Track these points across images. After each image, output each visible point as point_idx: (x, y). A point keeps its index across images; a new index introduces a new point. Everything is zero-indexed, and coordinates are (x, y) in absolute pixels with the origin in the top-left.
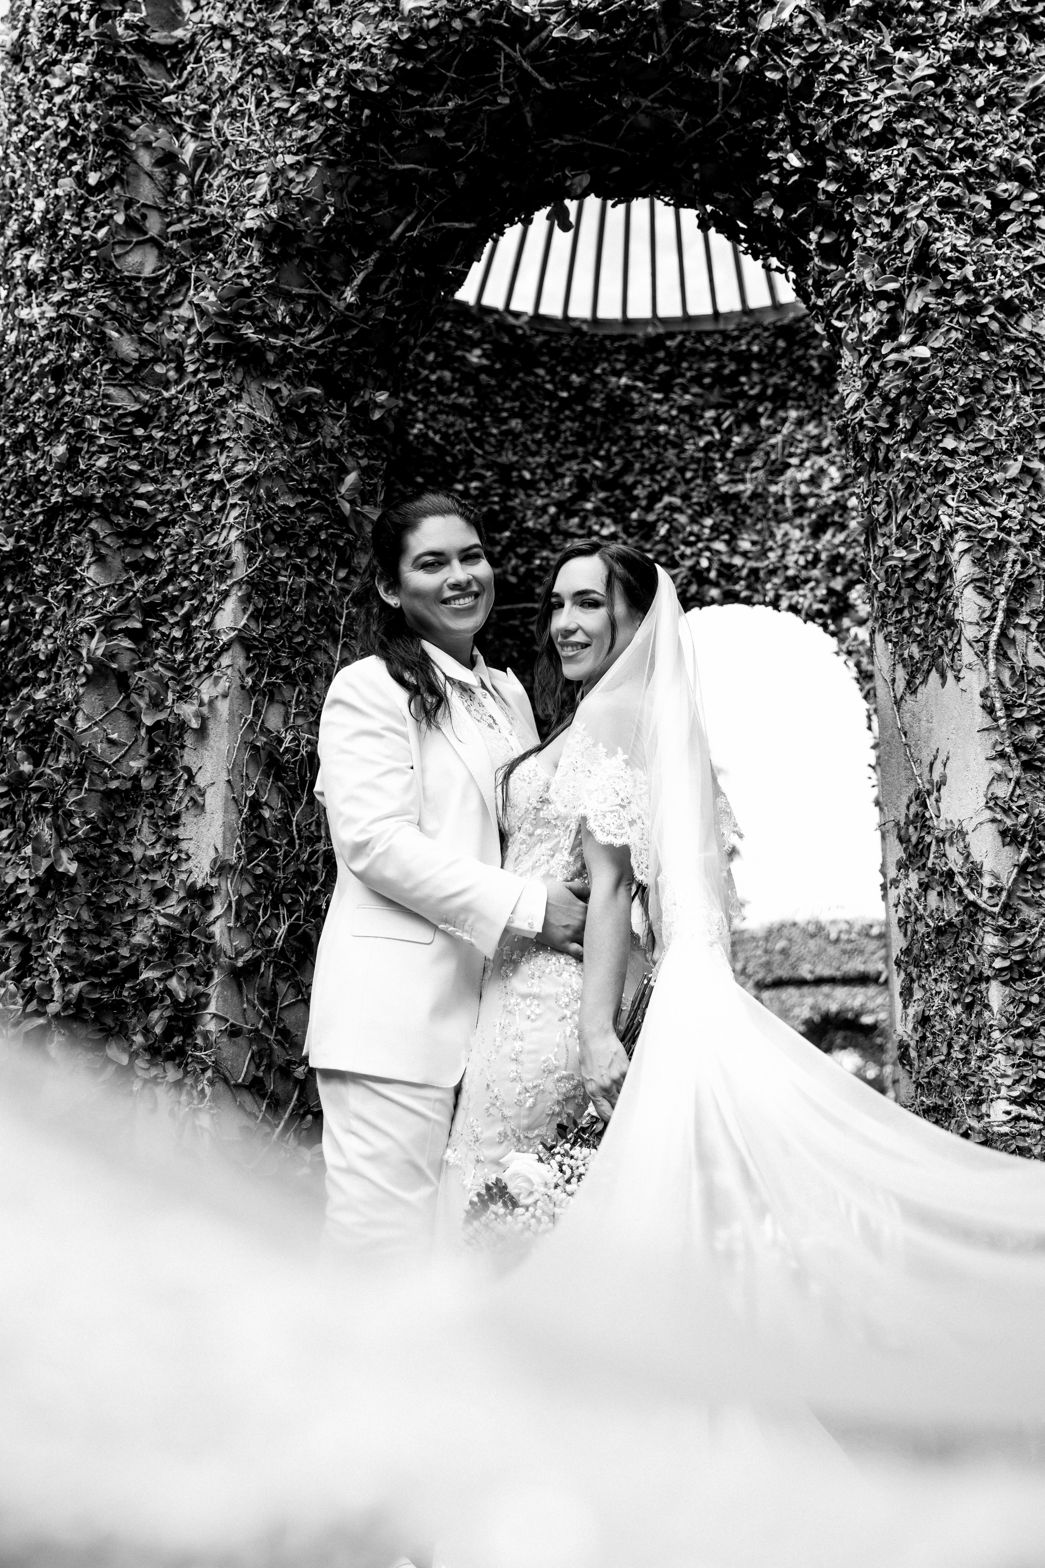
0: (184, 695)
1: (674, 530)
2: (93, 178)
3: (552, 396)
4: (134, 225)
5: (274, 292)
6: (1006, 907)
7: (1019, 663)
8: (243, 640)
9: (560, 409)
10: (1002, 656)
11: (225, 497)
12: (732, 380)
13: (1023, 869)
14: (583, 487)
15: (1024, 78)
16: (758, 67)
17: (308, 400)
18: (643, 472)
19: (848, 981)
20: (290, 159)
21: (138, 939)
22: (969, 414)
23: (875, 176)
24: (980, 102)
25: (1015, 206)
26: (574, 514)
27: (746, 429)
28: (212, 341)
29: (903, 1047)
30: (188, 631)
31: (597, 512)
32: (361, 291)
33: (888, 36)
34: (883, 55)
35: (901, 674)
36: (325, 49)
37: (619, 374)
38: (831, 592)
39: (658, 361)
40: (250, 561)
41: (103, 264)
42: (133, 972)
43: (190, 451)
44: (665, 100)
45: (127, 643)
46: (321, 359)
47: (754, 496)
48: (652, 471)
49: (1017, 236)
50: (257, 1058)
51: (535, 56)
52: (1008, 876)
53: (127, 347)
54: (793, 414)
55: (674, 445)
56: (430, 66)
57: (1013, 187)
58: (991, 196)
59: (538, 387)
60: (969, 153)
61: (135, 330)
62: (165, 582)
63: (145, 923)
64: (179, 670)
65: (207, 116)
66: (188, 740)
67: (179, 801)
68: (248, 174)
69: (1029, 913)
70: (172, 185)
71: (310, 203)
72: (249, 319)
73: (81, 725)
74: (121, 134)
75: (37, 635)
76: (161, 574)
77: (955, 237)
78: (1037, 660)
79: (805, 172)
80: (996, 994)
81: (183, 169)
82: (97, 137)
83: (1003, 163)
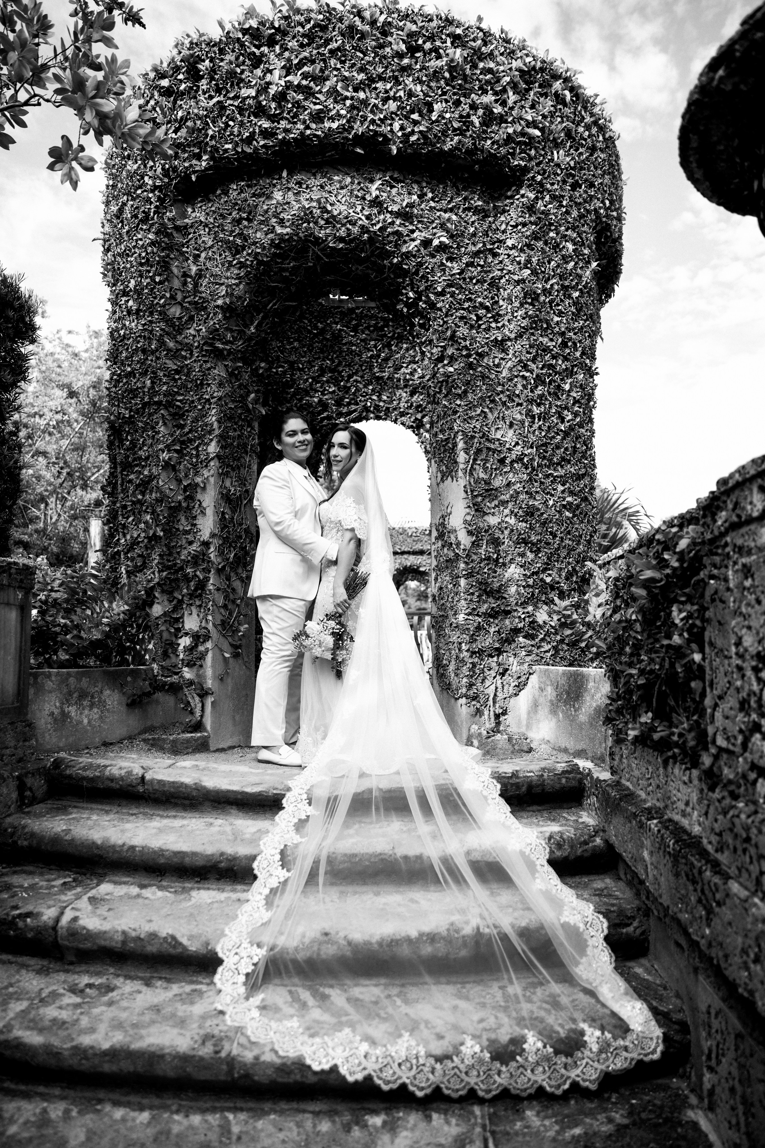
0: (197, 473)
1: (358, 390)
2: (158, 279)
3: (310, 332)
4: (173, 297)
5: (227, 329)
6: (468, 555)
7: (476, 476)
8: (218, 456)
9: (313, 338)
10: (471, 474)
11: (210, 404)
12: (382, 329)
13: (473, 543)
14: (322, 371)
15: (490, 271)
16: (400, 263)
17: (237, 368)
18: (346, 366)
19: (415, 553)
20: (234, 282)
21: (183, 557)
22: (465, 392)
23: (438, 305)
24: (474, 281)
25: (484, 319)
26: (319, 382)
27: (387, 350)
28: (205, 348)
29: (434, 596)
30: (198, 451)
31: (328, 382)
32: (256, 328)
33: (445, 256)
34: (442, 264)
35: (439, 475)
36: (246, 241)
37: (337, 324)
38: (416, 419)
39: (353, 319)
40: (220, 428)
41: (163, 314)
42: (182, 568)
43: (197, 386)
44: (367, 268)
45: (175, 455)
46: (242, 353)
47: (388, 378)
48: (349, 365)
49: (484, 329)
50: (226, 598)
51: (322, 250)
52: (468, 545)
53: (171, 344)
54: (405, 346)
55: (358, 355)
56: (285, 252)
57: (484, 311)
58: (476, 315)
59: (305, 328)
60: (470, 300)
61: (175, 337)
62: (188, 433)
63: (185, 552)
64: (195, 466)
65: (199, 256)
66: (199, 490)
67: (196, 511)
68: (217, 284)
69: (474, 557)
70: (186, 281)
71: (240, 297)
72: (218, 340)
73: (161, 483)
74: (168, 263)
75: (140, 449)
76: (186, 430)
77: (463, 331)
78: (482, 475)
79: (415, 299)
80: (463, 582)
81: (191, 277)
82: (158, 263)
83: (481, 304)
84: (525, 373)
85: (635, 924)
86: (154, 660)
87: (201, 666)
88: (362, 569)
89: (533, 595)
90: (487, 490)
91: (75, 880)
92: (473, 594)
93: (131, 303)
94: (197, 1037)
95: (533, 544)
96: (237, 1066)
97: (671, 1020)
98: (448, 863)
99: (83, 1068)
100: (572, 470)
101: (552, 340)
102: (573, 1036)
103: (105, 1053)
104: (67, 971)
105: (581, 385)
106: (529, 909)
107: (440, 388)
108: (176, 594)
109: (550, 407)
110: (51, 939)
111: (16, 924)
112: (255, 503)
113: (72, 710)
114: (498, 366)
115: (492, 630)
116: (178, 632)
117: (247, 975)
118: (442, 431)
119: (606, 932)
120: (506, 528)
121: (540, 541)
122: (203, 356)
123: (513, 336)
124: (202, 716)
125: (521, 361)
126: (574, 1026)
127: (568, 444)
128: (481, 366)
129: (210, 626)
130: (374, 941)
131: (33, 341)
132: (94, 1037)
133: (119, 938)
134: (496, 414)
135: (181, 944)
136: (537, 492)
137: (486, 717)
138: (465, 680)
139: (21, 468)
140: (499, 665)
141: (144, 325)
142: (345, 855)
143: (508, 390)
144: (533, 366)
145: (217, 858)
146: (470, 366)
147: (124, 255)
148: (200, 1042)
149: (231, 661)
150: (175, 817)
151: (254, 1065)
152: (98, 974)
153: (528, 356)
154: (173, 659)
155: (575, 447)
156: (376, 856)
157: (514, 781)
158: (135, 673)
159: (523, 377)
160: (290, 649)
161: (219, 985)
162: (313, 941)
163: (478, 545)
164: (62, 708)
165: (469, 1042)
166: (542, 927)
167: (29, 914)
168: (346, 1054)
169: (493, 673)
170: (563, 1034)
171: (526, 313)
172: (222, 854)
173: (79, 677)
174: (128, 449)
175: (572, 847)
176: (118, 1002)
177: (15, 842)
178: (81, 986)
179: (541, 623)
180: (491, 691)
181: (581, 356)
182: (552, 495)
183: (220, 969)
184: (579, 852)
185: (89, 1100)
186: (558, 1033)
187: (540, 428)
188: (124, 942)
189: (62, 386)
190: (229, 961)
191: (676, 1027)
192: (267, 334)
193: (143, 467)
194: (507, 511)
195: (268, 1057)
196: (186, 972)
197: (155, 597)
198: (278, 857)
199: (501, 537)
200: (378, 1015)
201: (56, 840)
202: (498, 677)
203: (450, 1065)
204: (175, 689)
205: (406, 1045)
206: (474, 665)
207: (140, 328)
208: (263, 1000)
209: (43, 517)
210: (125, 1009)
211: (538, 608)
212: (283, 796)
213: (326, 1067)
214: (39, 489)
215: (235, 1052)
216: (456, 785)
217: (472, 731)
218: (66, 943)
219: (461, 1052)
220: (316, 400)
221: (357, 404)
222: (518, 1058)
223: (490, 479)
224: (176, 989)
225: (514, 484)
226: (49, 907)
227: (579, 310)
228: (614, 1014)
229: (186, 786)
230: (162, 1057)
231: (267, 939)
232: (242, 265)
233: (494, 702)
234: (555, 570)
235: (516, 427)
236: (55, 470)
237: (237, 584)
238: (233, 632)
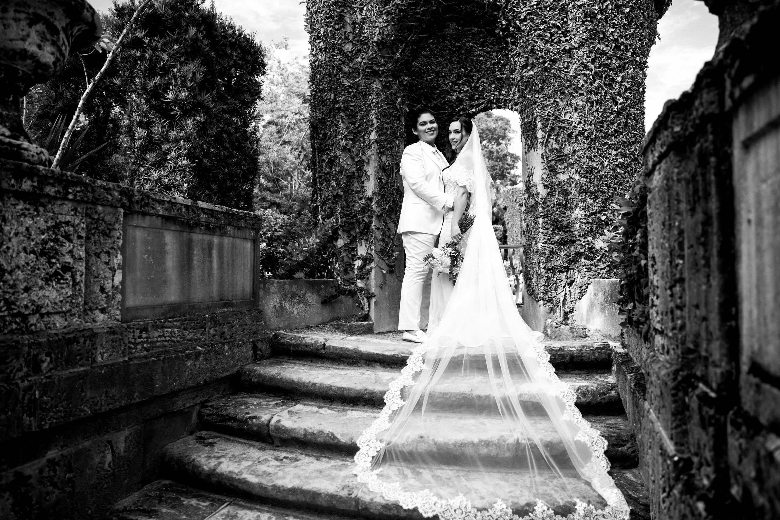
0: (363, 153)
1: (484, 88)
2: (337, 27)
4: (347, 38)
5: (381, 56)
6: (544, 202)
7: (550, 147)
8: (377, 141)
9: (453, 54)
10: (546, 145)
11: (371, 107)
13: (548, 194)
14: (459, 77)
17: (389, 82)
18: (476, 72)
20: (384, 25)
21: (356, 209)
22: (542, 88)
23: (522, 29)
24: (548, 9)
25: (556, 35)
26: (456, 85)
28: (367, 70)
30: (364, 139)
31: (463, 84)
32: (401, 54)
35: (527, 147)
40: (377, 122)
41: (340, 50)
42: (355, 216)
43: (362, 96)
44: (473, 6)
45: (350, 142)
46: (392, 71)
47: (506, 78)
48: (478, 71)
49: (556, 43)
50: (383, 234)
52: (545, 195)
53: (346, 69)
55: (485, 64)
56: (417, 1)
57: (556, 30)
58: (550, 33)
60: (545, 22)
61: (348, 65)
62: (358, 127)
63: (357, 205)
64: (362, 148)
65: (362, 9)
66: (365, 164)
67: (364, 178)
68: (374, 27)
69: (549, 203)
70: (355, 26)
71: (389, 35)
72: (375, 64)
73: (341, 161)
74: (343, 16)
75: (329, 139)
76: (357, 125)
77: (540, 45)
78: (555, 146)
79: (507, 25)
80: (541, 221)
81: (357, 23)
82: (337, 16)
83: (553, 24)
84: (585, 72)
85: (628, 445)
86: (338, 275)
87: (368, 279)
88: (471, 213)
89: (592, 229)
90: (558, 157)
91: (282, 402)
92: (548, 229)
93: (322, 44)
94: (339, 486)
95: (592, 193)
96: (360, 503)
97: (639, 503)
98: (506, 402)
99: (278, 497)
100: (624, 139)
101: (607, 46)
102: (568, 505)
103: (290, 490)
104: (275, 450)
105: (632, 76)
106: (556, 432)
107: (526, 86)
108: (352, 233)
109: (606, 95)
110: (266, 431)
111: (248, 422)
112: (401, 171)
113: (287, 305)
114: (567, 68)
115: (562, 254)
116: (354, 257)
117: (373, 457)
118: (528, 117)
119: (606, 448)
120: (573, 182)
121: (597, 191)
122: (366, 75)
123: (577, 45)
124: (369, 311)
125: (582, 63)
126: (570, 500)
127: (620, 120)
128: (554, 69)
129: (373, 253)
130: (450, 443)
131: (264, 73)
132: (284, 481)
133: (302, 432)
134: (565, 102)
135: (336, 438)
136: (595, 156)
137: (558, 314)
138: (542, 288)
139: (258, 155)
140: (567, 278)
141: (330, 58)
142: (441, 393)
143: (574, 85)
144: (591, 66)
145: (363, 392)
146: (546, 69)
147: (317, 12)
148: (341, 488)
149: (388, 275)
150: (343, 369)
151: (370, 503)
152: (291, 452)
153: (588, 59)
154: (351, 275)
155: (626, 122)
156: (460, 395)
157: (561, 352)
158: (326, 283)
159: (585, 75)
160: (423, 267)
161: (356, 462)
162: (414, 441)
163: (552, 195)
164: (281, 303)
165: (499, 502)
166: (561, 442)
167: (255, 417)
168: (424, 502)
169: (563, 284)
170: (562, 503)
171: (586, 28)
172: (366, 390)
173: (291, 284)
174: (322, 140)
175: (593, 396)
176: (300, 466)
177: (250, 380)
178: (281, 457)
179: (598, 248)
180: (562, 296)
181: (632, 56)
182: (607, 158)
183: (358, 453)
184: (599, 400)
185: (282, 514)
186: (559, 503)
187: (597, 110)
188: (305, 435)
189: (298, 96)
190: (363, 449)
191: (642, 507)
192: (408, 57)
193: (331, 151)
194: (573, 171)
195: (378, 500)
196: (340, 455)
197: (339, 234)
198: (399, 393)
199: (569, 189)
200: (448, 485)
201: (272, 378)
202: (567, 287)
203: (486, 514)
204: (352, 294)
205: (460, 500)
206: (548, 278)
207: (327, 60)
208: (381, 471)
209: (289, 186)
210: (303, 470)
211: (595, 238)
212: (408, 357)
213: (411, 508)
214: (286, 167)
215: (359, 495)
216: (520, 354)
217: (547, 323)
218: (274, 434)
219: (494, 507)
220: (454, 97)
221: (484, 98)
222: (530, 514)
223: (561, 148)
224: (333, 463)
225: (578, 151)
226: (266, 414)
227: (630, 23)
228: (599, 496)
229: (349, 350)
230: (320, 494)
231: (386, 438)
232: (388, 13)
233: (564, 304)
234: (610, 211)
235: (579, 111)
236: (296, 153)
237: (391, 225)
238: (389, 256)
